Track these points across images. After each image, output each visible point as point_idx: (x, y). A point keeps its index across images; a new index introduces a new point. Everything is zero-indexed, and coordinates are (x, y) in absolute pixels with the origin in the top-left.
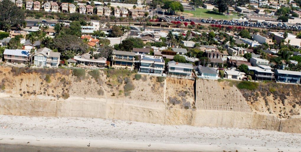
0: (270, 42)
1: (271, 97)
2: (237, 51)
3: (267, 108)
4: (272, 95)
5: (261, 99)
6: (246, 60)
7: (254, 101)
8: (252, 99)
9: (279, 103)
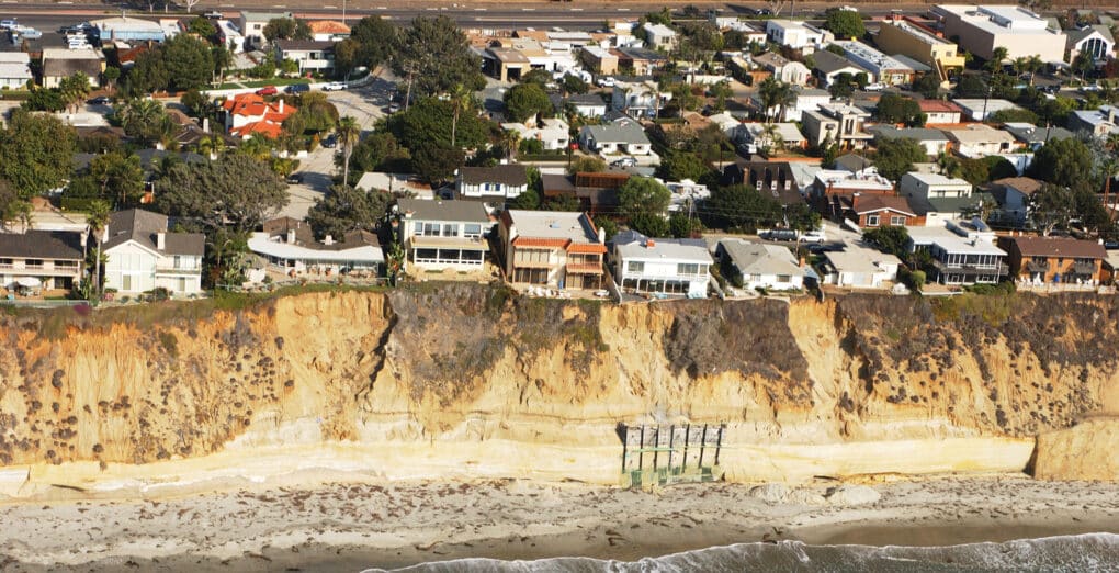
0: (949, 54)
1: (1001, 348)
2: (837, 123)
3: (987, 393)
4: (1002, 341)
5: (965, 361)
6: (889, 186)
7: (940, 369)
8: (932, 361)
9: (1029, 368)
